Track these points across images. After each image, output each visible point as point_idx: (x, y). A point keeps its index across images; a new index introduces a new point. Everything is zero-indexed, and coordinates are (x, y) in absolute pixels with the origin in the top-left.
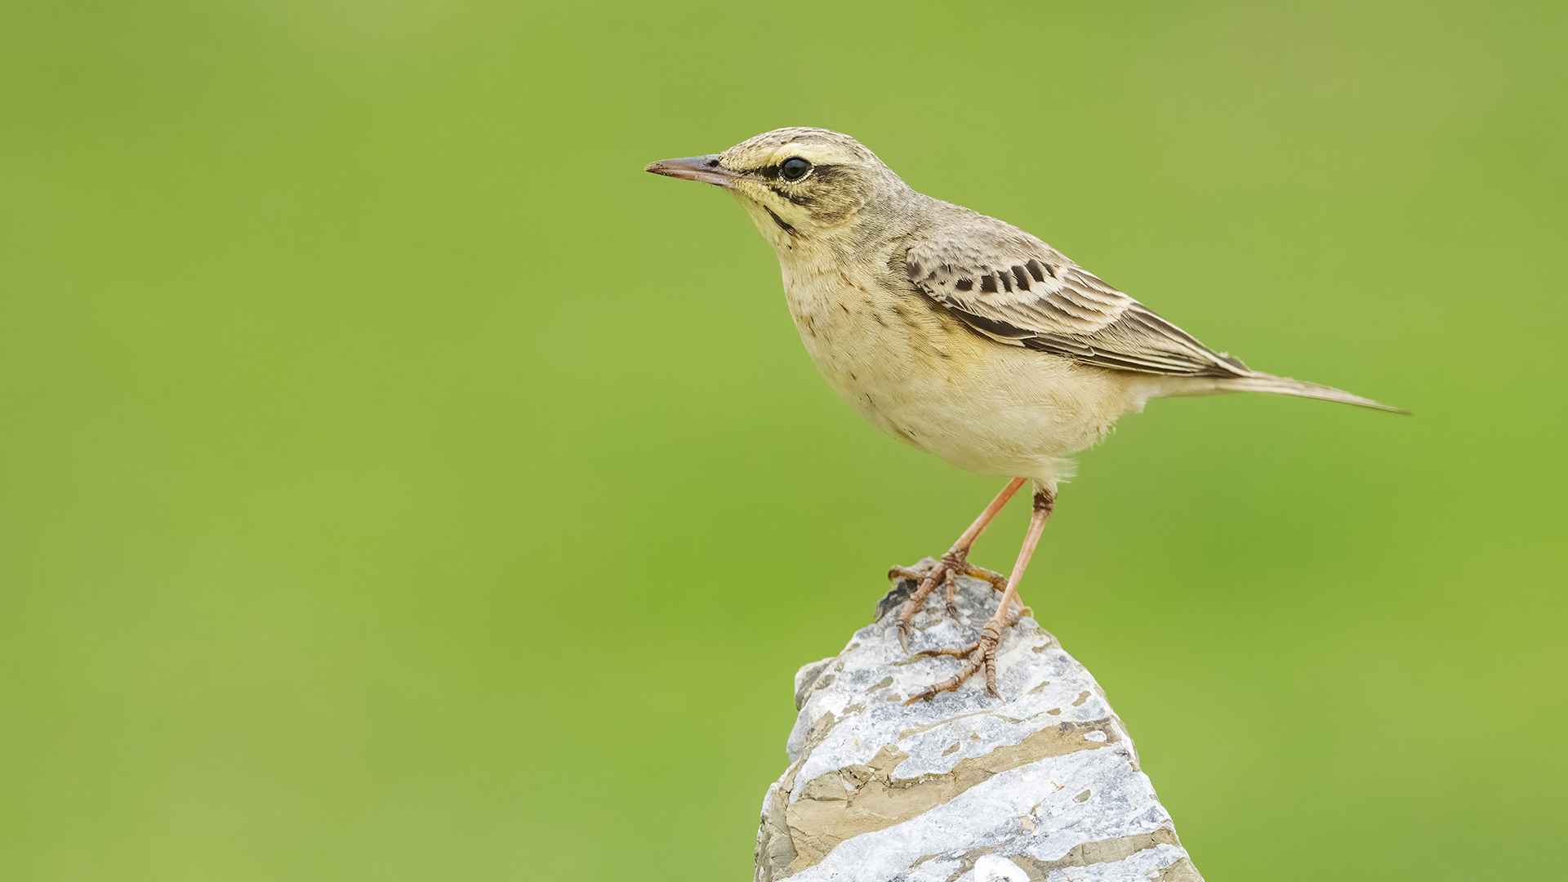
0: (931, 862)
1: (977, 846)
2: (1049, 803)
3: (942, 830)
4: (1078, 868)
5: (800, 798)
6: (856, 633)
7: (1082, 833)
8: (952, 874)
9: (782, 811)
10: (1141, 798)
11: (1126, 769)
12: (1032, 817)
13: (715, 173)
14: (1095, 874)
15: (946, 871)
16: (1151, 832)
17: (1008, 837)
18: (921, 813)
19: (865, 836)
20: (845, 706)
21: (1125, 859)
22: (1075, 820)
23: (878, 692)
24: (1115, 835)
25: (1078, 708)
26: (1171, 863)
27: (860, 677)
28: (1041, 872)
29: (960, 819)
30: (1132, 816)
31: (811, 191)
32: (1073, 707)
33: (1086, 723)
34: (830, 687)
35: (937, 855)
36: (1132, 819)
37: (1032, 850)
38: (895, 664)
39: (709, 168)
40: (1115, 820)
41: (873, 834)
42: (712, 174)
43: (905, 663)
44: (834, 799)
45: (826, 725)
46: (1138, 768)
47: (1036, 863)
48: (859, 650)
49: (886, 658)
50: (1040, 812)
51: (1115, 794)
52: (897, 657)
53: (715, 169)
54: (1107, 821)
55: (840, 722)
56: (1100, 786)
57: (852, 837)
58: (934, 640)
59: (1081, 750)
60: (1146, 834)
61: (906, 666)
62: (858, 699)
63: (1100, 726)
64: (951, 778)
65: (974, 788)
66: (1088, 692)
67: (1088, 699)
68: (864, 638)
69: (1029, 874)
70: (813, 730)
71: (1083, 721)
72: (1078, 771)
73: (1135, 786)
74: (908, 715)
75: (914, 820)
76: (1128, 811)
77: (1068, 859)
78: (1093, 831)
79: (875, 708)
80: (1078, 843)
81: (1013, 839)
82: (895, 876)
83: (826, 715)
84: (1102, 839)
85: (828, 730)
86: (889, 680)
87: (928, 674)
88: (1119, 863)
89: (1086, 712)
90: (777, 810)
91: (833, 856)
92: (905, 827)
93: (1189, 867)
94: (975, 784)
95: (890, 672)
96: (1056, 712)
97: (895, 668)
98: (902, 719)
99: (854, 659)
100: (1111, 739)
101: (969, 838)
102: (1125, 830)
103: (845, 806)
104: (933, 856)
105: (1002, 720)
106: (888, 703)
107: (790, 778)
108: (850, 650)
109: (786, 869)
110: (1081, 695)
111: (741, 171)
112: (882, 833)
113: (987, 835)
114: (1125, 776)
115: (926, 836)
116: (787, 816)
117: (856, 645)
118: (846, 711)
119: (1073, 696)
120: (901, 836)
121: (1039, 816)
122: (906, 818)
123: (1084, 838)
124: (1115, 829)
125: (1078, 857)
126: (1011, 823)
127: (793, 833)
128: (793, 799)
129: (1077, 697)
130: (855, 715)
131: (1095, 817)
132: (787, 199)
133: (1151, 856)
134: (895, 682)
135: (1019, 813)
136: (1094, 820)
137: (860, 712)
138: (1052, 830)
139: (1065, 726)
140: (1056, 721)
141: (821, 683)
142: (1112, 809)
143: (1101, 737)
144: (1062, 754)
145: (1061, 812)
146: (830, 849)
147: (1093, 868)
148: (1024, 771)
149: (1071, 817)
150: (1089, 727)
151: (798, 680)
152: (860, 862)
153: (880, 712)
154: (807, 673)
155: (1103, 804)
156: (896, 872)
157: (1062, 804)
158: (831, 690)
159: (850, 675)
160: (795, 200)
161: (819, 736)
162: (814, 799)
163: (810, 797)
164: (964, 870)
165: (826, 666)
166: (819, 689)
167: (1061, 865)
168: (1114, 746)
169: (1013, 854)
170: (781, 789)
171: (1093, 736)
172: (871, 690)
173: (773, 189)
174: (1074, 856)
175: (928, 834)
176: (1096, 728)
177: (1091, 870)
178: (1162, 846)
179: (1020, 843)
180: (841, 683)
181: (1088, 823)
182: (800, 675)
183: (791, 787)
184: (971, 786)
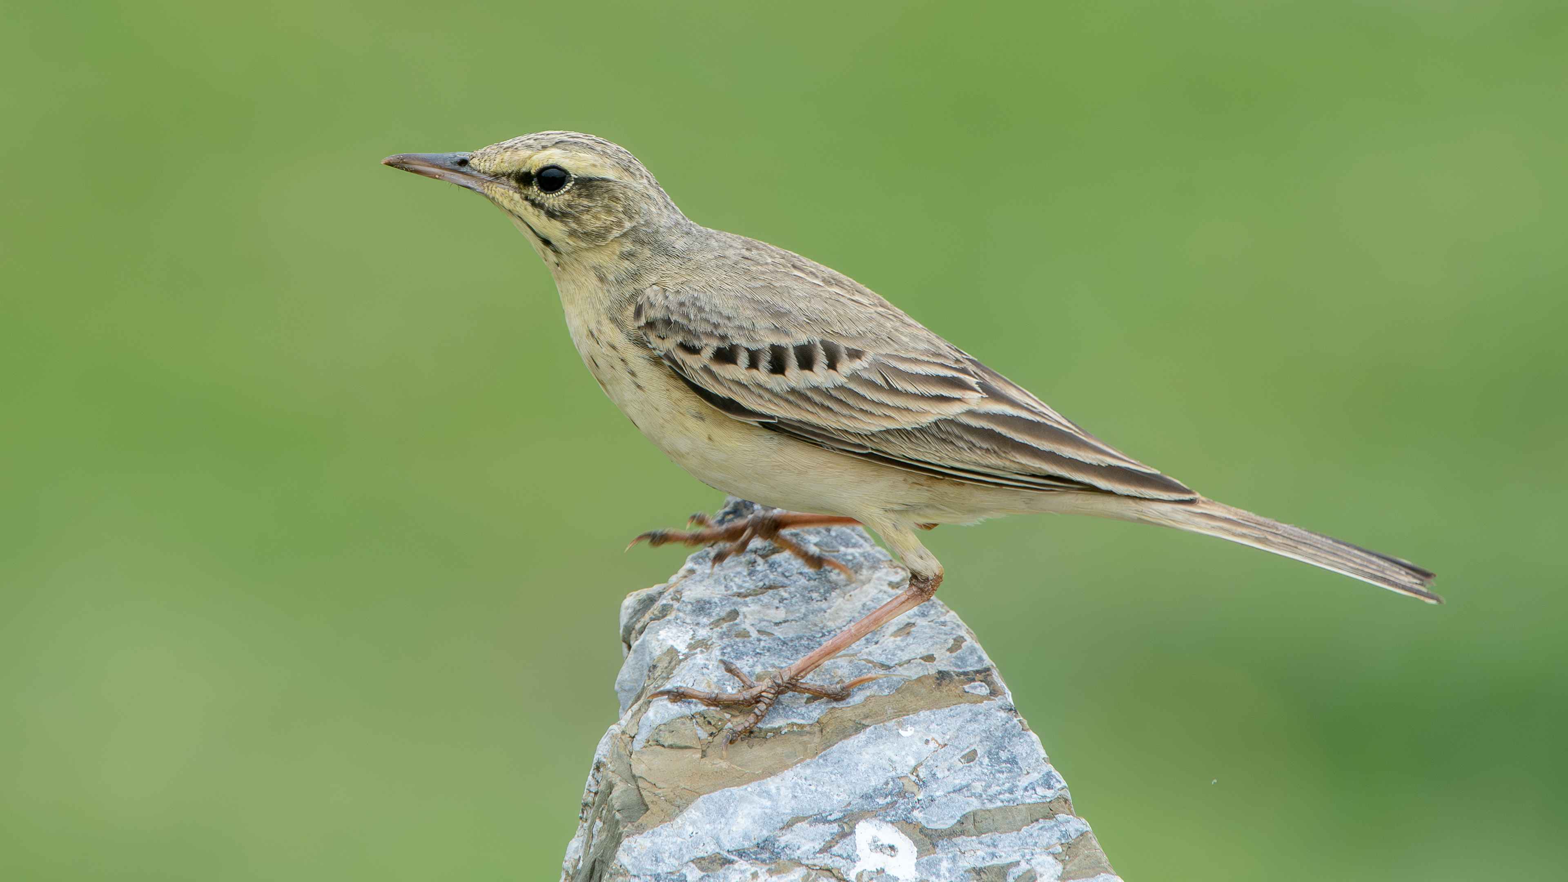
0: (804, 825)
1: (854, 808)
2: (932, 762)
3: (813, 788)
4: (969, 839)
5: (647, 744)
6: (690, 557)
7: (973, 799)
8: (830, 839)
9: (626, 759)
10: (1034, 761)
11: (1014, 727)
12: (913, 778)
13: (462, 173)
14: (989, 846)
15: (822, 836)
16: (1048, 800)
17: (889, 799)
18: (787, 767)
19: (727, 792)
20: (689, 641)
21: (1021, 830)
22: (964, 783)
23: (725, 626)
24: (1009, 802)
25: (954, 654)
26: (1074, 837)
27: (701, 607)
28: (929, 841)
29: (833, 777)
30: (1024, 782)
31: (570, 206)
32: (948, 653)
33: (964, 672)
34: (668, 617)
35: (811, 816)
36: (1026, 784)
37: (918, 815)
38: (739, 595)
39: (457, 167)
40: (1007, 785)
41: (734, 790)
42: (460, 175)
43: (750, 595)
44: (686, 747)
45: (670, 663)
46: (1028, 727)
47: (922, 830)
48: (696, 577)
49: (726, 587)
50: (923, 773)
51: (1004, 755)
52: (740, 587)
53: (464, 169)
54: (998, 785)
55: (686, 659)
56: (988, 744)
57: (711, 792)
58: (780, 570)
59: (961, 703)
60: (1044, 803)
61: (751, 597)
62: (702, 633)
63: (979, 677)
64: (817, 729)
65: (846, 741)
66: (963, 637)
67: (964, 645)
68: (700, 564)
69: (916, 843)
70: (655, 667)
71: (961, 671)
72: (962, 727)
73: (1026, 747)
74: (760, 654)
75: (781, 775)
76: (1020, 775)
77: (959, 828)
78: (984, 796)
79: (724, 645)
80: (968, 810)
81: (894, 803)
82: (763, 839)
83: (668, 650)
84: (995, 806)
85: (674, 668)
86: (734, 614)
87: (777, 608)
88: (1015, 833)
89: (962, 659)
90: (620, 756)
91: (692, 813)
92: (771, 784)
93: (1095, 842)
94: (845, 737)
95: (734, 603)
96: (930, 658)
97: (739, 599)
98: (756, 659)
99: (693, 587)
100: (994, 693)
101: (844, 797)
102: (1019, 797)
103: (699, 755)
104: (807, 818)
105: (870, 665)
106: (737, 640)
107: (634, 721)
108: (685, 577)
109: (636, 824)
110: (955, 640)
111: (492, 174)
112: (746, 789)
113: (866, 797)
114: (1014, 736)
115: (796, 794)
116: (632, 763)
117: (692, 571)
118: (691, 647)
119: (946, 641)
120: (768, 794)
121: (922, 776)
122: (770, 772)
123: (975, 804)
124: (1007, 796)
125: (969, 826)
126: (891, 783)
127: (641, 784)
128: (637, 745)
129: (951, 642)
130: (702, 652)
131: (985, 781)
132: (542, 212)
133: (1051, 828)
134: (741, 617)
135: (899, 772)
136: (984, 784)
137: (707, 649)
138: (938, 794)
139: (942, 676)
140: (932, 669)
141: (656, 612)
142: (1003, 772)
143: (984, 690)
144: (940, 708)
145: (947, 773)
146: (688, 803)
147: (986, 838)
148: (901, 725)
149: (959, 780)
150: (970, 678)
151: (627, 608)
152: (723, 820)
153: (729, 649)
154: (640, 600)
155: (992, 766)
156: (765, 833)
157: (947, 764)
158: (669, 621)
159: (690, 606)
160: (551, 214)
161: (664, 675)
162: (663, 746)
163: (658, 743)
164: (843, 835)
165: (661, 594)
166: (654, 620)
167: (951, 834)
168: (998, 701)
169: (897, 819)
170: (623, 733)
171: (975, 688)
172: (716, 623)
173: (526, 198)
174: (964, 825)
175: (799, 794)
176: (976, 678)
177: (984, 840)
178: (1061, 817)
179: (903, 807)
180: (681, 614)
181: (978, 787)
182: (630, 602)
183: (636, 731)
184: (841, 740)
